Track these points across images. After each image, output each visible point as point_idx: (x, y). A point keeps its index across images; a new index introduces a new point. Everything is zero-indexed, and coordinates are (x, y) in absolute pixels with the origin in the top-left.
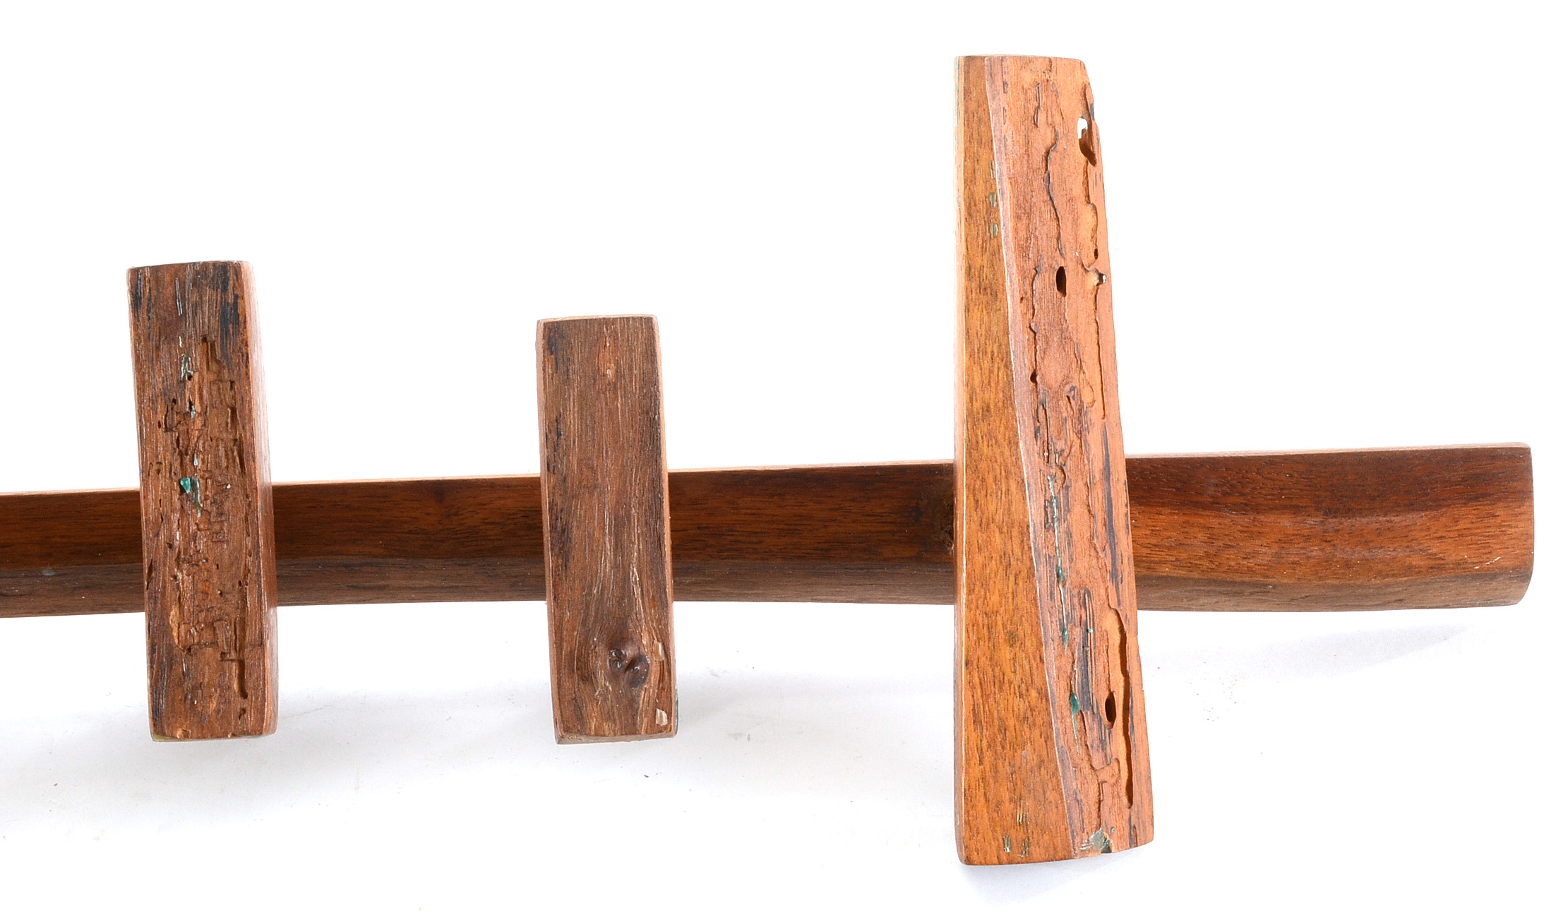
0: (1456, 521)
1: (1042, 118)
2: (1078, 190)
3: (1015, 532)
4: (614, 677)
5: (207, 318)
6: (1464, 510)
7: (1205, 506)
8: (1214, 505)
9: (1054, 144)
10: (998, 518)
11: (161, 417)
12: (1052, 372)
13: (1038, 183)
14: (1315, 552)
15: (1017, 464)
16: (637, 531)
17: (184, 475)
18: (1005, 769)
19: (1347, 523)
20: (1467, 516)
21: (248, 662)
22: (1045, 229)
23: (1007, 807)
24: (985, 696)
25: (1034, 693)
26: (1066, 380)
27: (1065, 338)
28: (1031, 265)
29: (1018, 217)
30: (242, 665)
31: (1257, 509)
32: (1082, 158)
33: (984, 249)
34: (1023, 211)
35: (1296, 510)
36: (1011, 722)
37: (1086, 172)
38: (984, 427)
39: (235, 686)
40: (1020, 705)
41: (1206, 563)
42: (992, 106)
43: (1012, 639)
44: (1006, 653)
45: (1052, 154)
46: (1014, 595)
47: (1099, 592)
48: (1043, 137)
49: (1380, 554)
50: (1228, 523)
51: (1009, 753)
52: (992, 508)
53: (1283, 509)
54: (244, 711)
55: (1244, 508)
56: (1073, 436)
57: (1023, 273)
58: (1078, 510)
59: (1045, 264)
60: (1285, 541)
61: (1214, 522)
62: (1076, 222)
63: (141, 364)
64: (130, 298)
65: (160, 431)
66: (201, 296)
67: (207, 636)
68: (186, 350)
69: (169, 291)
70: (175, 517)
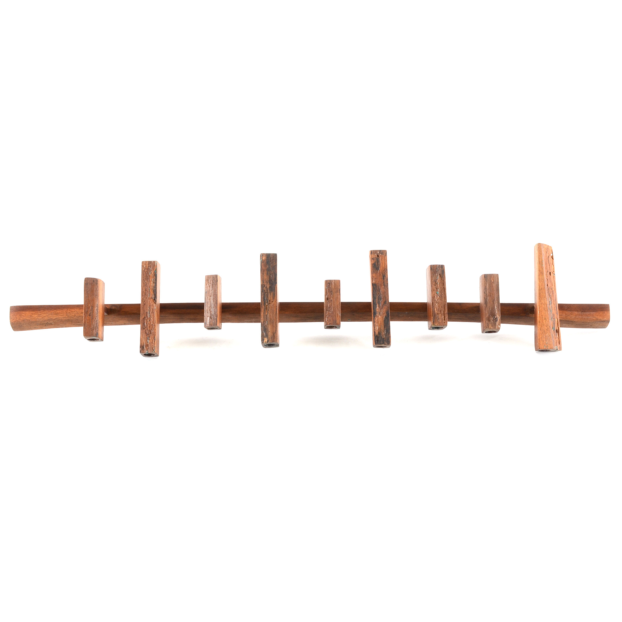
0: (599, 313)
1: (548, 252)
2: (552, 263)
3: (546, 305)
4: (493, 320)
5: (440, 272)
6: (600, 312)
7: (565, 310)
8: (566, 310)
9: (549, 256)
10: (543, 303)
11: (434, 284)
12: (549, 285)
13: (547, 260)
14: (580, 317)
15: (546, 296)
16: (496, 302)
17: (437, 291)
18: (544, 336)
19: (585, 313)
20: (601, 313)
21: (445, 316)
22: (548, 267)
23: (545, 341)
24: (542, 326)
25: (548, 326)
26: (551, 286)
27: (551, 281)
28: (547, 271)
29: (545, 264)
30: (444, 316)
31: (572, 311)
32: (552, 259)
33: (541, 268)
34: (546, 264)
35: (578, 311)
36: (545, 330)
37: (552, 261)
38: (541, 291)
39: (443, 319)
40: (546, 328)
41: (565, 318)
42: (542, 249)
43: (545, 319)
44: (544, 321)
45: (549, 257)
46: (546, 313)
47: (555, 315)
48: (548, 255)
49: (589, 317)
50: (568, 313)
51: (545, 334)
52: (542, 301)
53: (576, 311)
54: (445, 322)
55: (570, 311)
56: (552, 294)
57: (546, 271)
58: (553, 304)
59: (548, 271)
60: (576, 315)
61: (566, 312)
62: (551, 267)
63: (432, 277)
64: (430, 269)
65: (434, 286)
66: (439, 269)
67: (440, 312)
68: (437, 275)
69: (435, 268)
70: (436, 296)
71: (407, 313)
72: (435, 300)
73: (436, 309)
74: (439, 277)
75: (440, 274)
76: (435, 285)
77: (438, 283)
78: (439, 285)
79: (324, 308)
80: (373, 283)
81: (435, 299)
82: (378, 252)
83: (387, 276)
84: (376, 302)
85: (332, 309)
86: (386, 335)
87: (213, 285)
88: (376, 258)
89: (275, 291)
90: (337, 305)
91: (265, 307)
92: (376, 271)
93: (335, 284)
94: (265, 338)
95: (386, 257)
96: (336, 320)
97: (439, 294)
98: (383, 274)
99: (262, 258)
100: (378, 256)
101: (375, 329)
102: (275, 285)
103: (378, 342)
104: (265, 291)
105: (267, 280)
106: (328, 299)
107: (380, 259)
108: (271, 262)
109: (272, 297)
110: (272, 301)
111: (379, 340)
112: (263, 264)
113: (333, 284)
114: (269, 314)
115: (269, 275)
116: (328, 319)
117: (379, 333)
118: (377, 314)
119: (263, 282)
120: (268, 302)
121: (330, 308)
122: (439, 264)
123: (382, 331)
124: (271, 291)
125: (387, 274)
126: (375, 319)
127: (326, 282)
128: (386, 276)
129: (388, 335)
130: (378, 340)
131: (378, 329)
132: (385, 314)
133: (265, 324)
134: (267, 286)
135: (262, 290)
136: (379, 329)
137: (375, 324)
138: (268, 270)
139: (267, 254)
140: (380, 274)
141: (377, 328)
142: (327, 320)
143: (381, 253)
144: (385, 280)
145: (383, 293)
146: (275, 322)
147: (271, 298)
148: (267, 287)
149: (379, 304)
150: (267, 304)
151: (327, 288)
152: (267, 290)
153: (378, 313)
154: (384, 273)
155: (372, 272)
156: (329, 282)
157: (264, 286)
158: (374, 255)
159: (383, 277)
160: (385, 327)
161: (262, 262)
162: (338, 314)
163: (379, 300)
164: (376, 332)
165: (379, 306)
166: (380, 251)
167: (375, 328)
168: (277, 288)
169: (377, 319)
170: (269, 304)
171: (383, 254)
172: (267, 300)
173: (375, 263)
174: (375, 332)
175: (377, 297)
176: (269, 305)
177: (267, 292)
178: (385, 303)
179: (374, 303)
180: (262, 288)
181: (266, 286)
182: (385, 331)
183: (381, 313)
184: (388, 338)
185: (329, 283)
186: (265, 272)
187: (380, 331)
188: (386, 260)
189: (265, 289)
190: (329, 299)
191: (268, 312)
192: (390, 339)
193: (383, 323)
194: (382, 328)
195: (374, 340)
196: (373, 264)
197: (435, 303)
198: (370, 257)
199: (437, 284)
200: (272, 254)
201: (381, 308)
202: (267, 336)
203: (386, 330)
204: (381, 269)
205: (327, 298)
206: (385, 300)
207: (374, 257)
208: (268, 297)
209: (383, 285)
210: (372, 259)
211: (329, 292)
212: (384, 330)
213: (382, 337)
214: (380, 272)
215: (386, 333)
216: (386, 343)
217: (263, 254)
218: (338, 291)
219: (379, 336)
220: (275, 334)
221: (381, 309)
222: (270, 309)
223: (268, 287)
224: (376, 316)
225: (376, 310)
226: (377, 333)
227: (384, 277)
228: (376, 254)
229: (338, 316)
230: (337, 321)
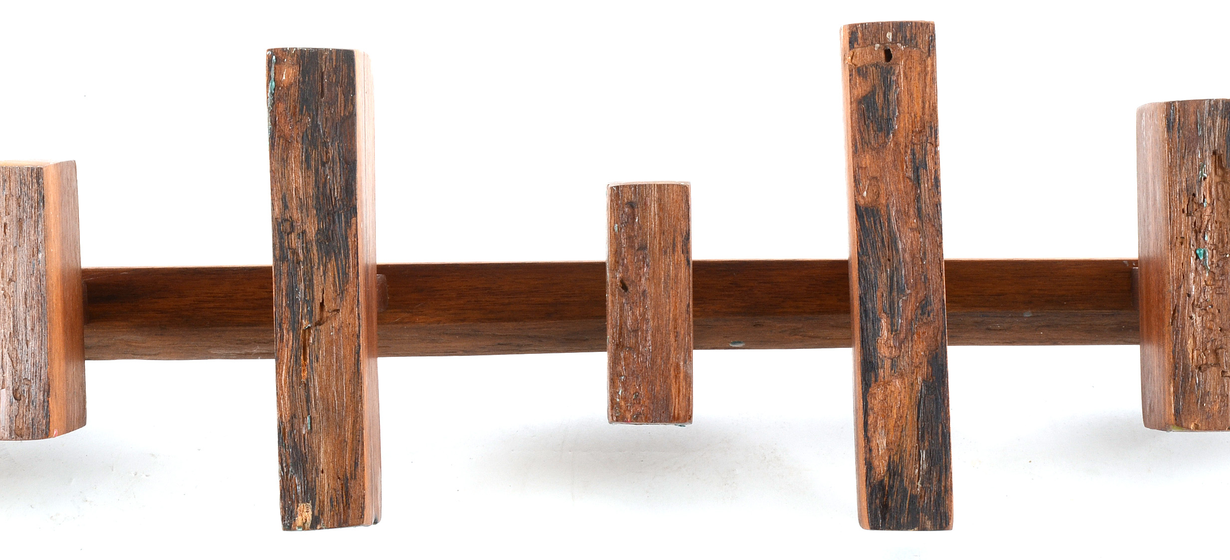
5: (1218, 138)
11: (1184, 206)
17: (1199, 246)
63: (1172, 169)
64: (1164, 123)
65: (1183, 216)
66: (1214, 123)
67: (1212, 359)
68: (1203, 160)
69: (1192, 118)
70: (1192, 275)
71: (1028, 314)
72: (1189, 295)
73: (1190, 341)
74: (1209, 163)
75: (1214, 153)
76: (1188, 215)
77: (1208, 200)
78: (1209, 211)
79: (605, 292)
80: (862, 202)
81: (1190, 290)
82: (889, 35)
83: (936, 163)
84: (879, 306)
85: (649, 338)
86: (927, 478)
87: (20, 221)
88: (876, 65)
89: (347, 257)
90: (675, 320)
91: (296, 338)
92: (876, 137)
93: (661, 208)
94: (301, 505)
95: (929, 61)
96: (668, 398)
97: (1208, 262)
98: (914, 154)
99: (278, 73)
100: (888, 55)
101: (870, 450)
102: (348, 224)
103: (888, 516)
104: (295, 252)
105: (306, 193)
106: (624, 287)
107: (900, 68)
108: (322, 95)
109: (334, 285)
110: (333, 306)
111: (891, 504)
112: (281, 107)
113: (654, 208)
114: (320, 377)
115: (317, 170)
116: (625, 390)
117: (894, 471)
118: (881, 372)
119: (285, 207)
120: (311, 313)
121: (636, 337)
122: (1215, 98)
123: (906, 456)
124: (328, 254)
125: (936, 153)
126: (874, 396)
127: (617, 195)
128: (930, 164)
129: (940, 481)
130: (885, 507)
131: (889, 449)
132: (925, 369)
133: (300, 431)
134: (305, 227)
135: (282, 247)
136: (896, 448)
137: (871, 420)
138: (312, 140)
139: (302, 50)
140: (896, 151)
141: (881, 442)
142: (624, 398)
143: (905, 42)
144: (925, 186)
145: (913, 257)
146: (350, 420)
147: (330, 289)
148: (304, 232)
149: (892, 315)
150: (305, 324)
151: (620, 229)
152: (307, 250)
153: (888, 363)
154: (917, 148)
155: (855, 145)
156: (628, 196)
157: (292, 226)
158: (868, 49)
159: (916, 170)
160: (921, 439)
161: (277, 97)
162: (678, 366)
163: (895, 294)
164: (876, 463)
165: (893, 329)
166: (899, 27)
167: (873, 444)
168: (356, 235)
169: (880, 397)
170: (319, 323)
171: (916, 46)
172: (309, 302)
173: (873, 93)
174: (869, 466)
175: (883, 279)
176: (319, 331)
177: (308, 259)
178: (923, 313)
179: (865, 311)
180: (281, 238)
181: (298, 229)
182: (924, 456)
183: (904, 363)
184: (939, 494)
185: (631, 205)
186: (296, 153)
187: (896, 458)
188: (928, 77)
189: (295, 242)
190: (630, 289)
191: (315, 365)
192: (951, 501)
193: (911, 416)
194: (910, 443)
195: (865, 504)
196: (860, 102)
197: (1189, 307)
198: (844, 60)
199: (1202, 204)
200: (331, 51)
201: (902, 336)
202: (310, 494)
203: (930, 456)
204: (902, 124)
205: (622, 281)
206: (926, 297)
207: (869, 58)
208: (310, 286)
209: (912, 213)
210: (856, 72)
211: (632, 247)
212: (915, 451)
213: (905, 490)
214: (897, 144)
215: (929, 471)
216: (929, 523)
217: (283, 50)
218: (679, 246)
219: (891, 487)
220: (352, 483)
221: (901, 339)
222: (322, 354)
223: (312, 229)
224: (876, 381)
225: (875, 349)
226: (881, 467)
227: (922, 171)
228: (878, 45)
229: (676, 377)
230: (675, 401)
